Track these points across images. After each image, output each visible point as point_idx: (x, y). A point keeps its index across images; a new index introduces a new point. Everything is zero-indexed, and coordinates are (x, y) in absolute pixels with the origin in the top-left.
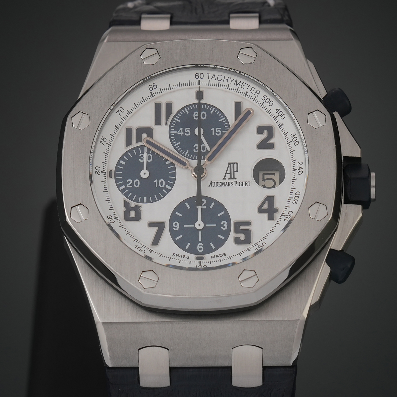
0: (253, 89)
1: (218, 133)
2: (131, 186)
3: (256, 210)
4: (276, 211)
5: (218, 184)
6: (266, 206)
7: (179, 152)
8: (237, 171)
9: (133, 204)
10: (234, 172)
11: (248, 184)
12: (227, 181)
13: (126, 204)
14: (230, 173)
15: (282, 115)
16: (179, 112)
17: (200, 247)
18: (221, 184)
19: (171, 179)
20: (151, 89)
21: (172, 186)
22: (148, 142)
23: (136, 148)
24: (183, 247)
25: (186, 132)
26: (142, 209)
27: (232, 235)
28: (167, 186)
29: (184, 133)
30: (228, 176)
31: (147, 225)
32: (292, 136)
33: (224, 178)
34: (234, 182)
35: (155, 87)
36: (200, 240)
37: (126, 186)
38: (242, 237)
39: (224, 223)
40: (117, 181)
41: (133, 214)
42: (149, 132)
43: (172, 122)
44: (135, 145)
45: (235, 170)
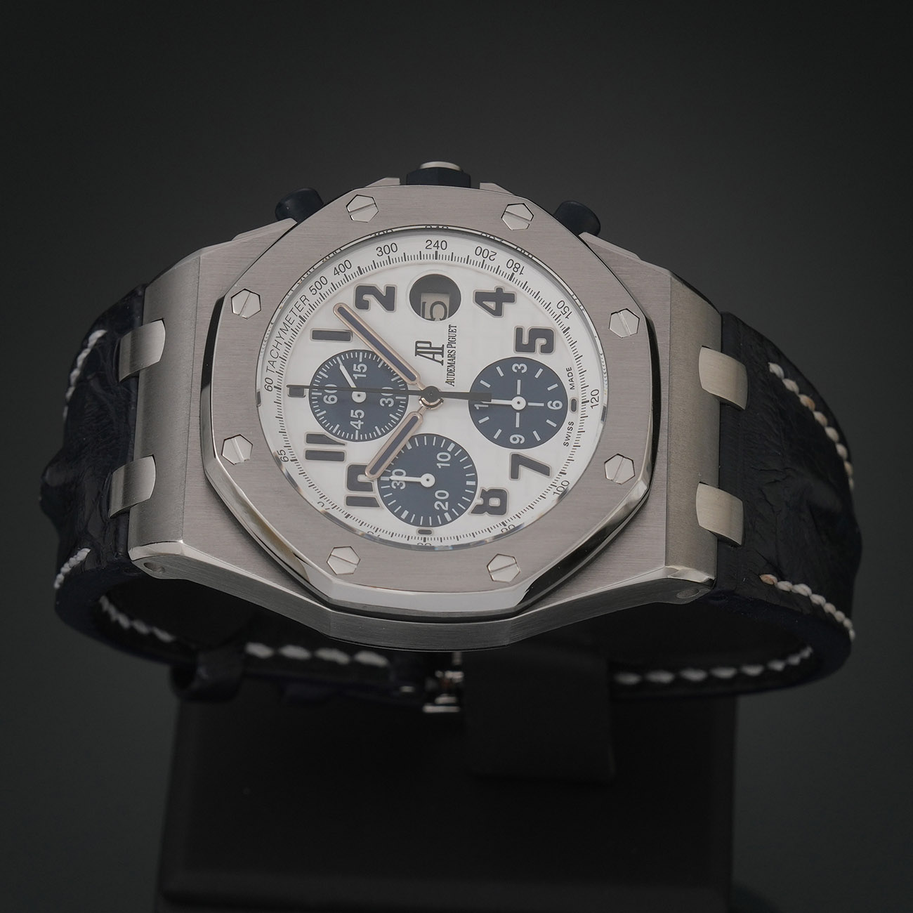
0: (297, 306)
1: (362, 368)
2: (447, 503)
3: (497, 319)
4: (499, 290)
5: (451, 372)
6: (492, 305)
7: (391, 429)
8: (430, 343)
9: (478, 500)
10: (431, 348)
11: (452, 328)
12: (446, 359)
13: (479, 510)
14: (434, 353)
15: (345, 266)
16: (323, 426)
17: (555, 405)
18: (450, 368)
19: (438, 443)
20: (286, 459)
21: (449, 441)
22: (373, 472)
23: (382, 492)
24: (553, 431)
25: (357, 417)
26: (487, 488)
27: (538, 356)
28: (450, 449)
29: (359, 419)
30: (438, 357)
31: (514, 482)
32: (380, 254)
33: (442, 363)
34: (449, 349)
35: (282, 452)
36: (542, 405)
37: (446, 511)
38: (541, 342)
39: (516, 368)
40: (436, 524)
41: (495, 502)
42: (355, 470)
43: (339, 437)
44: (375, 494)
45: (428, 345)
